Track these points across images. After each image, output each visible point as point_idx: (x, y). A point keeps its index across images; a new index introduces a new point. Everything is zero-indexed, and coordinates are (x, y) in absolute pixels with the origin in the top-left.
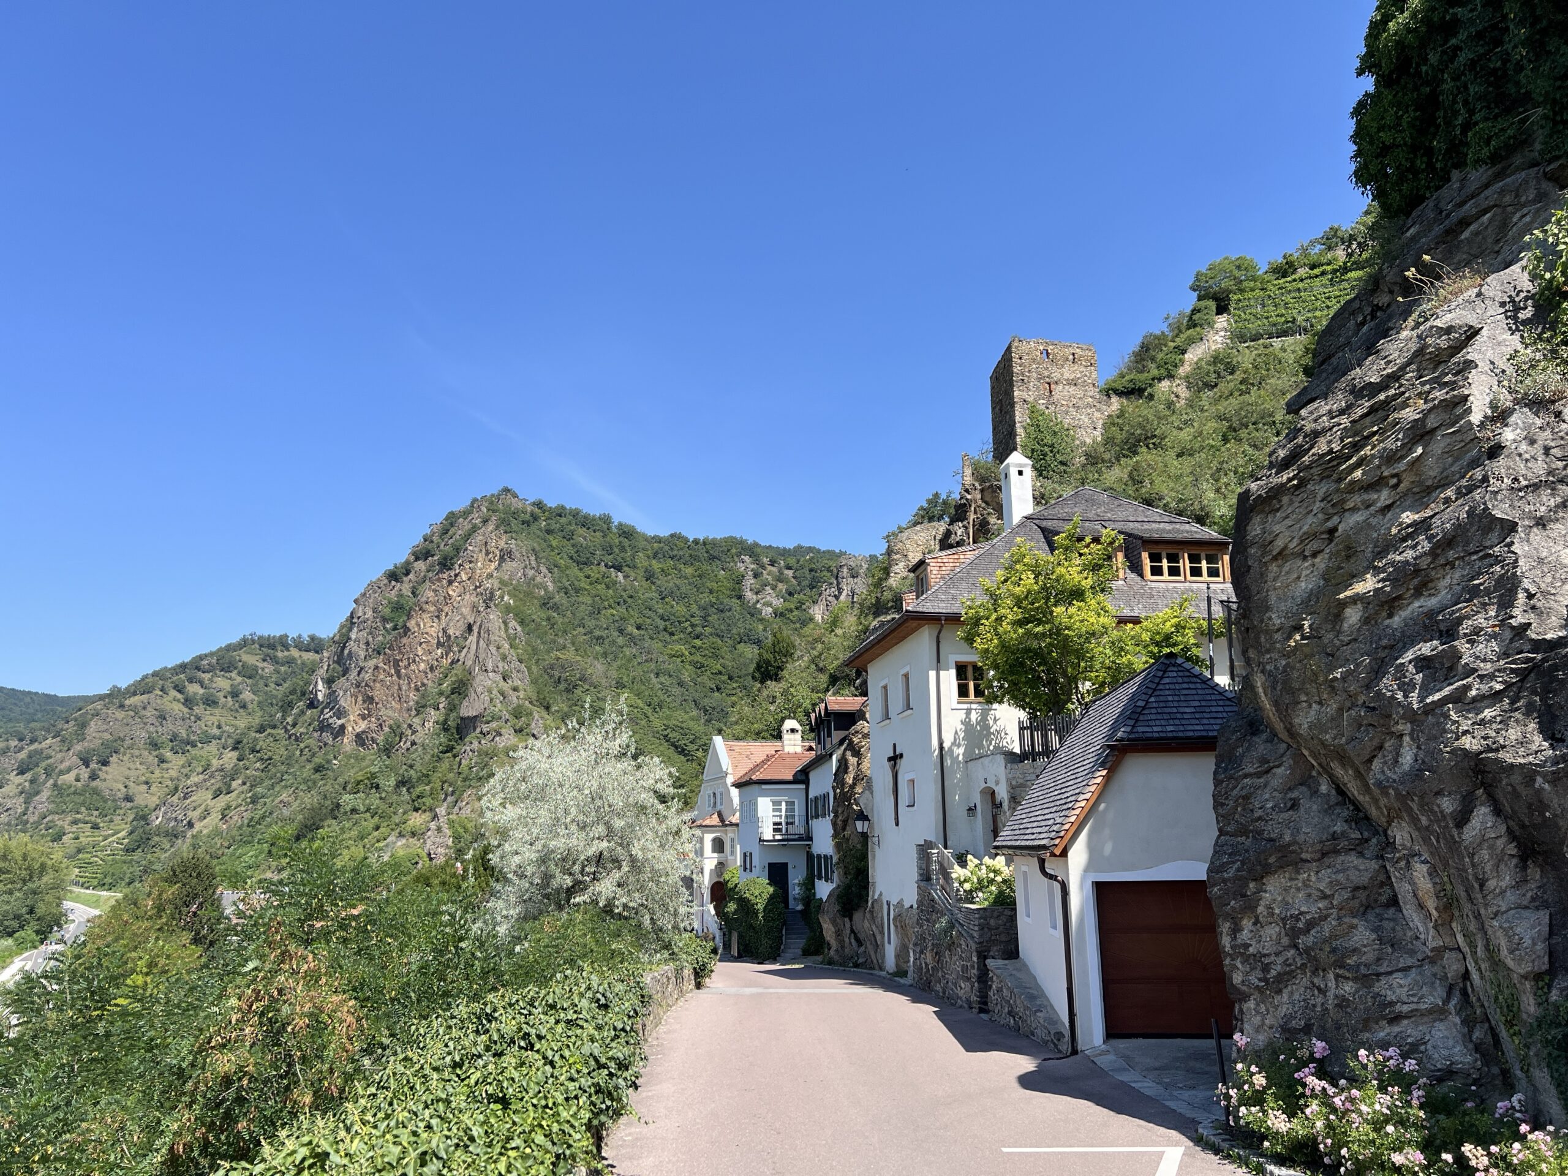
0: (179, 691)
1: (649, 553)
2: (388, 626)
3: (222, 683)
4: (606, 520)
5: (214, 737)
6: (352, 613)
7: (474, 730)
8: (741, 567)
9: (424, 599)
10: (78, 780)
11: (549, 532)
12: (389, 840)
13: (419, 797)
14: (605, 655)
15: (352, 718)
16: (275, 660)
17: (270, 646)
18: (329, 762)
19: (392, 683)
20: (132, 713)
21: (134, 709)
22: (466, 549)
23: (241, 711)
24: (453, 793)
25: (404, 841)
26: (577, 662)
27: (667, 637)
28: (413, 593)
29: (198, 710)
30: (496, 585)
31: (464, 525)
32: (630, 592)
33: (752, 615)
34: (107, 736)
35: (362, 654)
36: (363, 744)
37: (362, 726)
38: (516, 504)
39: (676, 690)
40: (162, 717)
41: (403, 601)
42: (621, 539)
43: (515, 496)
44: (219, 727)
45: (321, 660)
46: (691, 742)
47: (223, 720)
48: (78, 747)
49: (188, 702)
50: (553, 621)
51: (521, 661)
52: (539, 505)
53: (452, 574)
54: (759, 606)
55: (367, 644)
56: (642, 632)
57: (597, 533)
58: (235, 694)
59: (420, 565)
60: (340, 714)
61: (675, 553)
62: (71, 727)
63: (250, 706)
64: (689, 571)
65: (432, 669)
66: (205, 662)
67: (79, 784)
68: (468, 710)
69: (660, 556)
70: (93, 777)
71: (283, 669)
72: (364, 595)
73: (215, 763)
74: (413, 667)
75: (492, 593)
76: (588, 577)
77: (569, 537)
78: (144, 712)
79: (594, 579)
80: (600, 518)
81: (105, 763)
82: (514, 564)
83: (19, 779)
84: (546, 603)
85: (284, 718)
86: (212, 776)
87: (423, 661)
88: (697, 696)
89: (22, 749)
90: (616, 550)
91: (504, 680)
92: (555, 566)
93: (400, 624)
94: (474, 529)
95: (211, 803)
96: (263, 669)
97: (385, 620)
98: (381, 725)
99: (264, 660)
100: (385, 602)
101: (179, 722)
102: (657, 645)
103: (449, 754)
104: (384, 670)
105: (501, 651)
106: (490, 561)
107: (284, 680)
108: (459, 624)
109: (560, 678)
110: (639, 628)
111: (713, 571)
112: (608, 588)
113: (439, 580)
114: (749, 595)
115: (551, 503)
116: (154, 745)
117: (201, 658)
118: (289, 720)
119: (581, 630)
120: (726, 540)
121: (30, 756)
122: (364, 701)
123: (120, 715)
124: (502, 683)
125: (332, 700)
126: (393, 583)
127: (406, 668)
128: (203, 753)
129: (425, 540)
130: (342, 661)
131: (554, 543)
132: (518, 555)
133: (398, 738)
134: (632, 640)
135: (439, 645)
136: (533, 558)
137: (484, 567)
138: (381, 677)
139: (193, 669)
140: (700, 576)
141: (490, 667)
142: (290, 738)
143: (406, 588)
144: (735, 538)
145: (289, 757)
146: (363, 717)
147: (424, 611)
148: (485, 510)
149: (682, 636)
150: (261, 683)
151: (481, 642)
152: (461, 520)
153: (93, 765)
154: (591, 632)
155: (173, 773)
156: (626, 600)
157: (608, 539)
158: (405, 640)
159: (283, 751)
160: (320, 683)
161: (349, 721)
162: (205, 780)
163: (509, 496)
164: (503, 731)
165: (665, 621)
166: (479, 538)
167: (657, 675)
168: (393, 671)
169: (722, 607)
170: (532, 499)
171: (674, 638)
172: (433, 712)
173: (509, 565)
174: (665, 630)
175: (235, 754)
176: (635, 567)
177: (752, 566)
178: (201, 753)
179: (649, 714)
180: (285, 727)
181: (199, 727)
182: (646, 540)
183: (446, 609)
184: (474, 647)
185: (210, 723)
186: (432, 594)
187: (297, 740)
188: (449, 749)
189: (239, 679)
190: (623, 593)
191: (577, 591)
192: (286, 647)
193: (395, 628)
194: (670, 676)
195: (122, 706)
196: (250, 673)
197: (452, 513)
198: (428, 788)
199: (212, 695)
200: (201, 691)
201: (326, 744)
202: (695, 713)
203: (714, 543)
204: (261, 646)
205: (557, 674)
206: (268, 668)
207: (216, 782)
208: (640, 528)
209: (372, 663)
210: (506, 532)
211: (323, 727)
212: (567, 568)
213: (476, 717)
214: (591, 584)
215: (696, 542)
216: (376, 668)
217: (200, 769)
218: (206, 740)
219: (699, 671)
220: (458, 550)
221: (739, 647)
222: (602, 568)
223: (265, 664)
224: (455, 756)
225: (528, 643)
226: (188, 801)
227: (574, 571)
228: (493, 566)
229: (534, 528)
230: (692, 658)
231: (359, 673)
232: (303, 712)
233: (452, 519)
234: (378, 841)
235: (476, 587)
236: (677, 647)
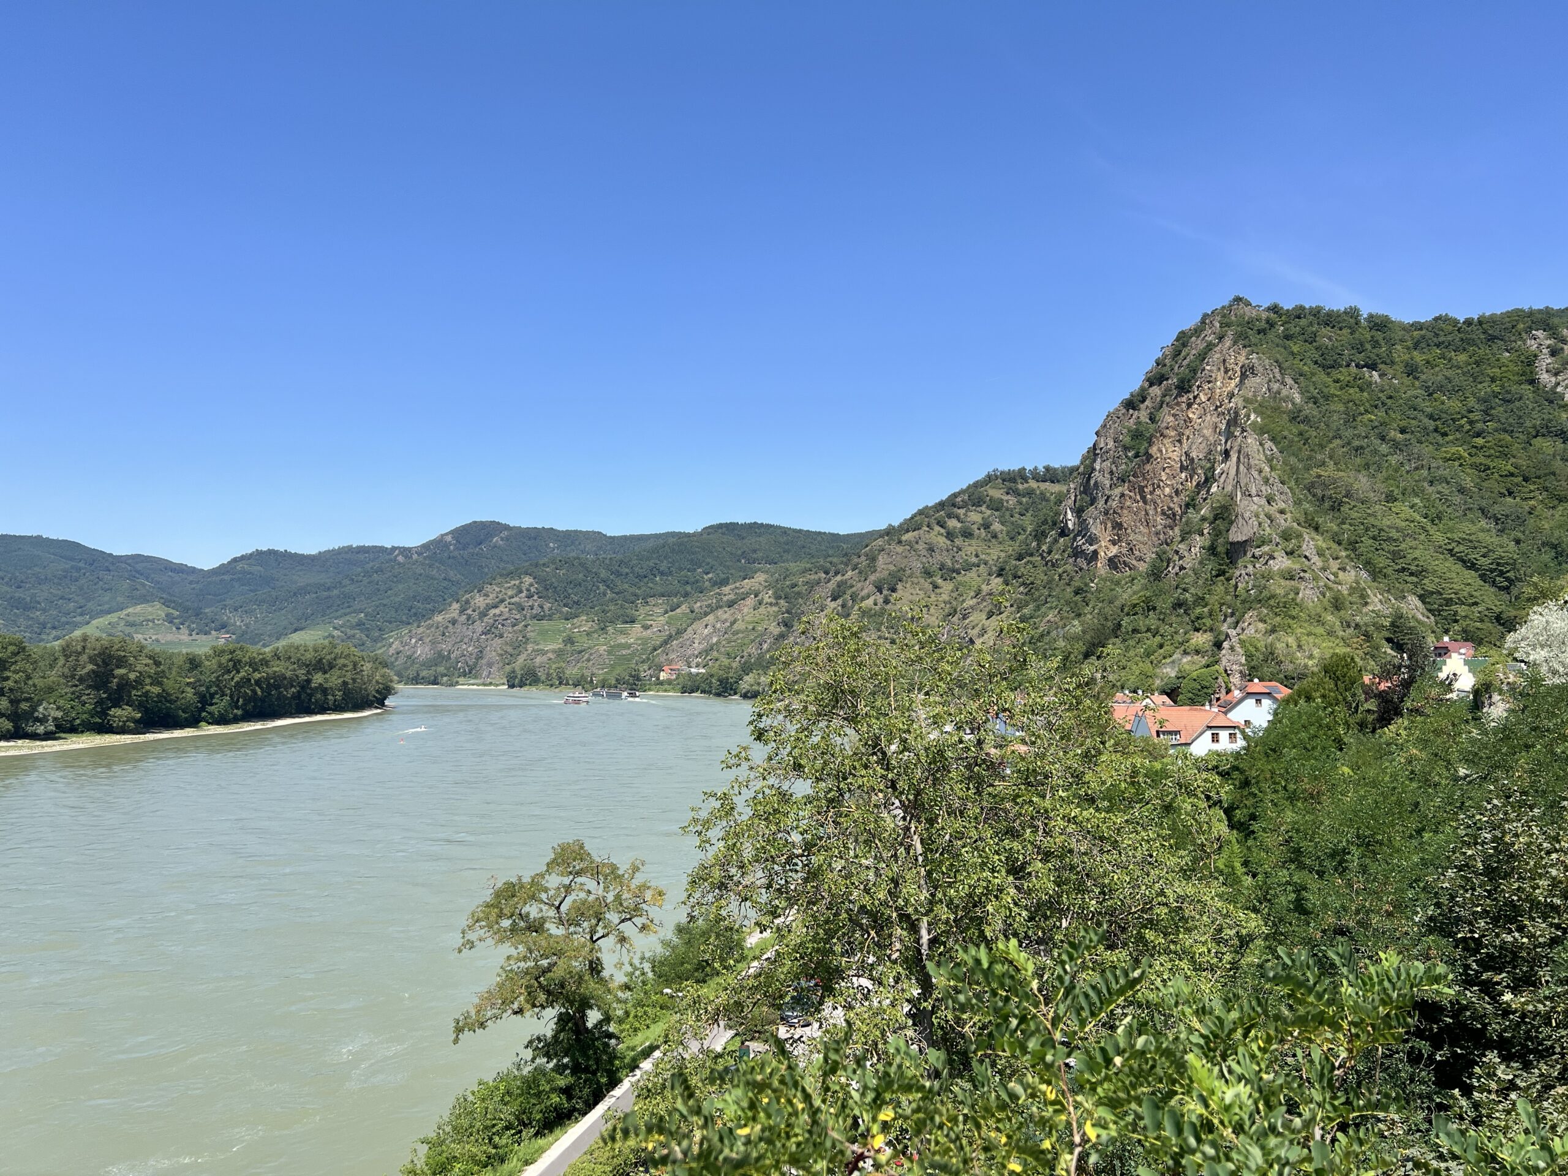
0: (942, 526)
1: (1409, 343)
2: (1130, 454)
3: (975, 517)
4: (1353, 313)
5: (974, 565)
6: (1094, 445)
7: (1245, 554)
8: (1533, 345)
9: (1164, 425)
10: (875, 604)
11: (1288, 337)
12: (1175, 656)
13: (1198, 618)
14: (1367, 466)
15: (1103, 544)
16: (1017, 493)
17: (1011, 479)
18: (1087, 585)
19: (1138, 508)
20: (908, 547)
21: (909, 543)
22: (1204, 369)
23: (993, 540)
24: (1232, 614)
25: (1189, 658)
26: (1340, 478)
27: (1439, 438)
28: (1150, 419)
29: (958, 542)
30: (1241, 404)
31: (1197, 345)
32: (1389, 393)
33: (1551, 402)
34: (892, 567)
35: (1107, 483)
36: (1116, 568)
37: (1114, 550)
38: (1249, 313)
39: (1457, 499)
40: (931, 550)
41: (1142, 429)
42: (1374, 333)
43: (1248, 304)
44: (977, 556)
45: (1068, 491)
46: (1484, 556)
47: (979, 549)
48: (872, 578)
49: (950, 535)
50: (1307, 435)
51: (1283, 483)
52: (1275, 309)
53: (1191, 397)
54: (1559, 389)
55: (1112, 473)
56: (1408, 436)
57: (1344, 331)
58: (986, 526)
59: (1156, 391)
60: (1092, 540)
61: (1441, 339)
62: (863, 561)
63: (1000, 536)
64: (1462, 358)
65: (1177, 493)
66: (959, 499)
67: (877, 608)
68: (1237, 535)
69: (1423, 345)
70: (887, 601)
71: (1024, 500)
72: (1104, 426)
73: (985, 588)
74: (1158, 492)
75: (1237, 413)
76: (1337, 381)
77: (1312, 339)
78: (916, 546)
79: (1344, 383)
80: (1345, 312)
81: (894, 590)
82: (1258, 380)
83: (833, 605)
84: (1295, 417)
85: (1039, 546)
86: (983, 600)
87: (1168, 485)
88: (1484, 503)
89: (829, 580)
90: (1368, 346)
91: (1269, 503)
92: (1301, 375)
93: (1142, 450)
94: (1210, 347)
95: (987, 623)
96: (1007, 501)
97: (1126, 448)
98: (1131, 549)
99: (1008, 493)
100: (1125, 431)
101: (945, 553)
102: (1427, 450)
103: (1222, 578)
104: (1130, 497)
105: (1263, 474)
106: (1230, 378)
107: (1027, 510)
108: (1202, 447)
109: (1324, 496)
110: (1403, 431)
111: (1494, 355)
112: (1362, 390)
113: (1178, 404)
114: (1545, 378)
115: (1287, 305)
116: (928, 574)
117: (955, 495)
118: (1044, 548)
119: (1338, 441)
120: (1509, 314)
121: (839, 586)
122: (1114, 528)
123: (900, 549)
124: (1267, 508)
125: (1083, 529)
126: (1131, 411)
127: (1151, 493)
128: (966, 579)
129: (1158, 365)
130: (1089, 492)
131: (1295, 349)
132: (1261, 369)
133: (1165, 564)
134: (1396, 446)
135: (1183, 468)
136: (1277, 370)
137: (1224, 385)
138: (1128, 503)
139: (949, 506)
140: (1477, 363)
141: (1254, 492)
142: (1047, 564)
143: (1143, 415)
144: (1522, 310)
145: (1050, 582)
146: (1114, 543)
147: (1165, 437)
148: (1218, 325)
149: (1458, 435)
150: (1008, 514)
151: (1241, 467)
152: (1194, 338)
153: (885, 592)
154: (1349, 443)
155: (945, 597)
156: (1384, 401)
157: (1357, 335)
158: (1148, 467)
159: (1042, 576)
160: (1069, 511)
161: (1101, 546)
162: (978, 603)
163: (1242, 305)
164: (1276, 554)
165: (1435, 420)
166: (1216, 356)
167: (1431, 483)
168: (1138, 497)
169: (1509, 397)
170: (1266, 305)
171: (1447, 439)
172: (1198, 538)
173: (1252, 382)
174: (1436, 430)
175: (1000, 580)
176: (1393, 363)
177: (1548, 342)
178: (965, 579)
179: (1428, 528)
180: (1041, 555)
181: (961, 557)
182: (1404, 329)
183: (1187, 432)
184: (1233, 472)
185: (969, 553)
186: (1172, 418)
187: (1053, 565)
188: (1221, 573)
189: (989, 512)
190: (1381, 395)
191: (1327, 398)
192: (1025, 479)
193: (1137, 456)
194: (1448, 483)
195: (900, 542)
196: (996, 506)
197: (1183, 332)
198: (1206, 610)
199: (968, 528)
200: (959, 525)
201: (1081, 569)
202: (1483, 523)
203: (1493, 320)
204: (1004, 480)
205: (1319, 492)
206: (1012, 500)
207: (987, 605)
208: (1395, 316)
209: (1117, 491)
210: (1245, 347)
211: (1077, 553)
212: (1313, 374)
213: (1246, 541)
214: (1341, 389)
215: (1469, 322)
216: (1123, 495)
217: (973, 594)
218: (968, 567)
219: (1483, 475)
220: (1195, 371)
221: (1538, 442)
222: (1353, 369)
223: (1009, 497)
224: (1228, 580)
225: (1285, 463)
226: (967, 621)
227: (1321, 377)
228: (1233, 383)
229: (1271, 335)
230: (1474, 459)
231: (1106, 502)
232: (1056, 541)
233: (1183, 339)
234: (1164, 658)
235: (1217, 407)
236: (1454, 449)
